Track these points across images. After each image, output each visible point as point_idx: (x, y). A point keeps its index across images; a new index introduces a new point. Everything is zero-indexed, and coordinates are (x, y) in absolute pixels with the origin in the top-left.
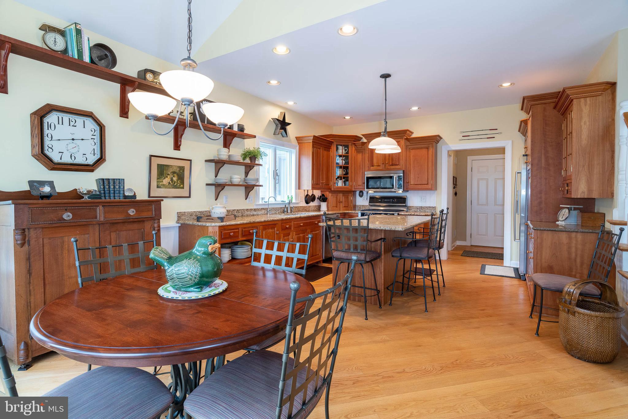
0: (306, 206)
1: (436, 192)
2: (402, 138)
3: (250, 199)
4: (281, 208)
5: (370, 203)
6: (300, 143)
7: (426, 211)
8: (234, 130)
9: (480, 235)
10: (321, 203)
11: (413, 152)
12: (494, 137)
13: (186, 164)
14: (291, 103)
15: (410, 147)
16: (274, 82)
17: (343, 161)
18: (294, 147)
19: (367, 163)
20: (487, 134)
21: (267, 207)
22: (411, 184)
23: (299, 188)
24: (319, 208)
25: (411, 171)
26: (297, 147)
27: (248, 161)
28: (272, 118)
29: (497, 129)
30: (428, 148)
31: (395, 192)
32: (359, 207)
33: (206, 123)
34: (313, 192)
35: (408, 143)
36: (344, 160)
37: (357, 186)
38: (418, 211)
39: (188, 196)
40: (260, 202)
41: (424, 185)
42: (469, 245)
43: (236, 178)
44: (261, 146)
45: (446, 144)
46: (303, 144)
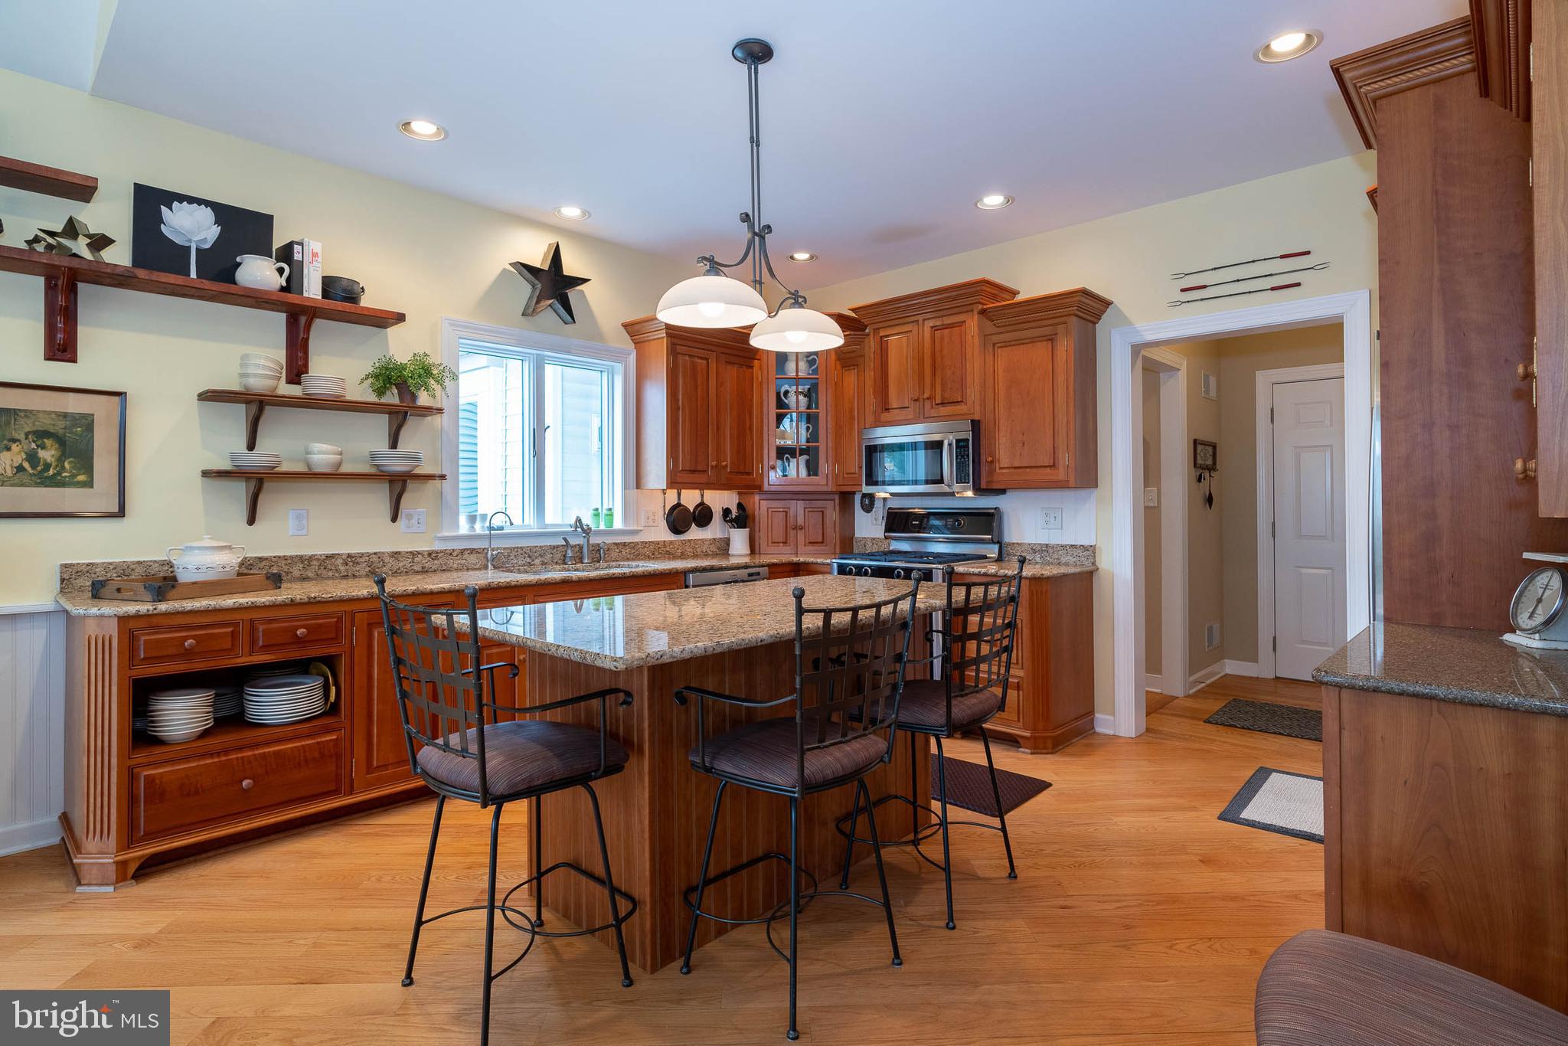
0: (671, 542)
1: (1095, 494)
2: (972, 311)
3: (414, 521)
4: (555, 547)
5: (886, 531)
6: (638, 343)
7: (1063, 560)
8: (305, 294)
9: (1304, 642)
10: (732, 530)
11: (1003, 354)
12: (1298, 285)
13: (101, 410)
14: (571, 212)
15: (995, 339)
16: (423, 128)
17: (801, 397)
18: (616, 355)
19: (871, 399)
20: (1271, 275)
21: (483, 544)
22: (1001, 468)
23: (638, 486)
24: (723, 547)
25: (1002, 421)
26: (630, 354)
27: (392, 397)
28: (510, 264)
29: (1308, 253)
30: (1051, 339)
31: (952, 494)
32: (863, 542)
33: (193, 275)
34: (702, 496)
35: (990, 328)
36: (805, 396)
37: (845, 476)
38: (1038, 559)
39: (116, 510)
40: (464, 528)
41: (1041, 470)
42: (1269, 677)
43: (319, 453)
44: (460, 349)
45: (1125, 321)
46: (647, 343)
